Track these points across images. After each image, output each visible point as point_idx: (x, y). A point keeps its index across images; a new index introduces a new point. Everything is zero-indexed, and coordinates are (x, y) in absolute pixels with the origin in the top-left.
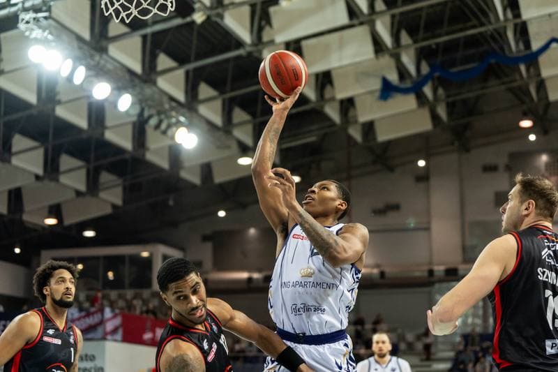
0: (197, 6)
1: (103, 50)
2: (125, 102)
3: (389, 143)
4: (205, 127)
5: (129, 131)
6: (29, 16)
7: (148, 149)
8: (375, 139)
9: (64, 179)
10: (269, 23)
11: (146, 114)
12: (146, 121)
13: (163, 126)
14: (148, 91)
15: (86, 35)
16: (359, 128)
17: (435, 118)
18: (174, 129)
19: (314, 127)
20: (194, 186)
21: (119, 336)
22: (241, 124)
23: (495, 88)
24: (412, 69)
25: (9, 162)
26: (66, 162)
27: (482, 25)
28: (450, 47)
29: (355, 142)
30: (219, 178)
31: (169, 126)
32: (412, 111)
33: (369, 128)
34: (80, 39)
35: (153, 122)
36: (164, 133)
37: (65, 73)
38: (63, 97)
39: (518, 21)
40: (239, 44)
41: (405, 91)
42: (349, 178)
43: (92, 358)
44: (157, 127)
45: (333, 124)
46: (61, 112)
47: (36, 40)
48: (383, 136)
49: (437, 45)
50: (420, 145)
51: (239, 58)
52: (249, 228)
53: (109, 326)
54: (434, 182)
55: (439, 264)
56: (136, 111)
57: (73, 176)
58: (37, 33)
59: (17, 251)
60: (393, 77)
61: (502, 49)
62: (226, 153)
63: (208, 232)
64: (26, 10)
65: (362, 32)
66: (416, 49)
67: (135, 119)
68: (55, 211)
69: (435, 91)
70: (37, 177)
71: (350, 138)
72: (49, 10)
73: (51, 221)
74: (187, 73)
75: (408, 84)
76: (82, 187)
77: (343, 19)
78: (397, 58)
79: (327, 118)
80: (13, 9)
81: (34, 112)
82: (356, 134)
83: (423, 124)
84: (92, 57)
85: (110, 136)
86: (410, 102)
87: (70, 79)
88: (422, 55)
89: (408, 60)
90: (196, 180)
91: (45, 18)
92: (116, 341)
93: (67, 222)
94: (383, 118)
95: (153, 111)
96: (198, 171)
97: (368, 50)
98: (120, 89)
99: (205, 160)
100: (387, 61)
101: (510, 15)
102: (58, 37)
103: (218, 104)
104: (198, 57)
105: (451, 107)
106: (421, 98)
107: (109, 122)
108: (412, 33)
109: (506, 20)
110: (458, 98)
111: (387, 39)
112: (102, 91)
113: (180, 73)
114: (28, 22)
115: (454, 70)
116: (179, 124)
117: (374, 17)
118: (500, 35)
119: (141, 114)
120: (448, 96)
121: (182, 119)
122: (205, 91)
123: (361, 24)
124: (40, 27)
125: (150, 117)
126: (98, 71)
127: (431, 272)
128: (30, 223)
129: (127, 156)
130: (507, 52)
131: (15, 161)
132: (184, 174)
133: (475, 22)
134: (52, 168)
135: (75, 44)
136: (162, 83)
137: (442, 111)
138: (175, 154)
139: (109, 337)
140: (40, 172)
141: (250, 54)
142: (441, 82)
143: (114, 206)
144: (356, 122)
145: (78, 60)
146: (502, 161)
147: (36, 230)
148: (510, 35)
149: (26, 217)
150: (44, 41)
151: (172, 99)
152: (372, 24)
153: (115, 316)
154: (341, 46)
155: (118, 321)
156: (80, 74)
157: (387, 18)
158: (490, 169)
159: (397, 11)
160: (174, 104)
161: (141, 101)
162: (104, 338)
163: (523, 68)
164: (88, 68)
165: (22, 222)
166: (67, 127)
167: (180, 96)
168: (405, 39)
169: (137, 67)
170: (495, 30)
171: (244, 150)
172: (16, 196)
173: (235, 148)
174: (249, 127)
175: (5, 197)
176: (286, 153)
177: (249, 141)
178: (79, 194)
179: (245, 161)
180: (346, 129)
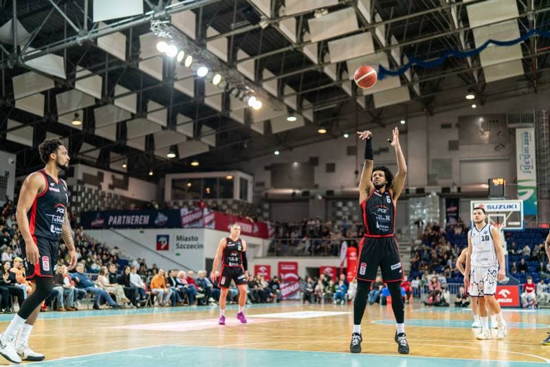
0: (262, 17)
1: (204, 46)
2: (217, 79)
3: (382, 109)
4: (267, 96)
5: (219, 99)
6: (158, 22)
7: (231, 111)
8: (374, 106)
9: (179, 129)
10: (308, 30)
11: (230, 87)
12: (230, 92)
13: (241, 95)
14: (232, 73)
15: (193, 36)
16: (364, 99)
17: (412, 93)
18: (248, 97)
19: (336, 98)
20: (260, 135)
21: (213, 226)
22: (289, 95)
23: (451, 75)
24: (398, 60)
25: (146, 117)
26: (181, 118)
27: (443, 32)
28: (423, 46)
29: (361, 108)
30: (276, 130)
31: (244, 95)
32: (397, 88)
33: (370, 99)
34: (189, 39)
35: (234, 92)
36: (241, 99)
37: (180, 59)
38: (178, 76)
39: (467, 29)
40: (289, 43)
41: (393, 74)
43: (196, 239)
44: (237, 96)
45: (348, 96)
46: (177, 86)
47: (162, 39)
48: (378, 105)
49: (415, 44)
50: (401, 110)
51: (288, 52)
52: (294, 162)
53: (207, 220)
54: (410, 133)
55: (412, 186)
56: (225, 83)
57: (185, 127)
58: (162, 34)
59: (151, 174)
60: (386, 66)
61: (457, 49)
62: (279, 114)
63: (268, 164)
64: (155, 19)
65: (367, 36)
66: (401, 48)
67: (223, 91)
68: (174, 149)
69: (412, 75)
70: (163, 128)
71: (358, 105)
72: (170, 19)
73: (172, 156)
74: (256, 61)
75: (396, 70)
76: (191, 135)
77: (355, 27)
78: (388, 53)
79: (344, 92)
80: (148, 19)
81: (161, 85)
82: (361, 103)
83: (405, 97)
84: (197, 50)
85: (207, 102)
86: (395, 82)
87: (183, 63)
88: (405, 51)
89: (395, 54)
90: (261, 131)
91: (167, 24)
92: (211, 229)
93: (181, 157)
94: (378, 93)
95: (235, 86)
96: (262, 125)
97: (370, 48)
98: (214, 71)
99: (266, 119)
100: (382, 55)
101: (462, 25)
102: (175, 38)
103: (275, 82)
104: (263, 52)
105: (422, 86)
106: (403, 80)
107: (207, 93)
108: (399, 38)
109: (460, 28)
110: (427, 80)
111: (383, 41)
112: (202, 71)
113: (252, 61)
114: (156, 27)
115: (426, 61)
116: (250, 94)
117: (375, 26)
118: (455, 38)
119: (227, 87)
120: (420, 79)
121: (253, 91)
122: (267, 74)
123: (367, 31)
124: (164, 30)
125: (233, 89)
126: (200, 60)
127: (407, 191)
128: (159, 157)
129: (218, 115)
130: (459, 50)
131: (149, 117)
132: (253, 127)
133: (440, 32)
134: (172, 122)
135: (186, 41)
136: (240, 67)
137: (416, 88)
138: (248, 113)
139: (206, 226)
140: (165, 124)
141: (295, 49)
142: (417, 70)
143: (210, 147)
144: (362, 95)
145: (188, 52)
146: (454, 121)
147: (162, 161)
148: (462, 38)
149: (156, 153)
150: (167, 40)
151: (246, 78)
152: (373, 30)
153: (210, 214)
154: (353, 45)
155: (212, 217)
156: (189, 61)
157: (383, 27)
158: (446, 126)
159: (389, 22)
160: (247, 81)
161: (227, 79)
162: (203, 227)
163: (469, 59)
164: (194, 57)
165: (154, 156)
166: (182, 96)
167: (252, 77)
168: (394, 41)
169: (225, 58)
170: (452, 35)
171: (291, 112)
172: (150, 140)
173: (285, 111)
174: (295, 98)
175: (143, 140)
176: (317, 115)
177: (294, 107)
178: (189, 139)
179: (292, 119)
180: (355, 99)
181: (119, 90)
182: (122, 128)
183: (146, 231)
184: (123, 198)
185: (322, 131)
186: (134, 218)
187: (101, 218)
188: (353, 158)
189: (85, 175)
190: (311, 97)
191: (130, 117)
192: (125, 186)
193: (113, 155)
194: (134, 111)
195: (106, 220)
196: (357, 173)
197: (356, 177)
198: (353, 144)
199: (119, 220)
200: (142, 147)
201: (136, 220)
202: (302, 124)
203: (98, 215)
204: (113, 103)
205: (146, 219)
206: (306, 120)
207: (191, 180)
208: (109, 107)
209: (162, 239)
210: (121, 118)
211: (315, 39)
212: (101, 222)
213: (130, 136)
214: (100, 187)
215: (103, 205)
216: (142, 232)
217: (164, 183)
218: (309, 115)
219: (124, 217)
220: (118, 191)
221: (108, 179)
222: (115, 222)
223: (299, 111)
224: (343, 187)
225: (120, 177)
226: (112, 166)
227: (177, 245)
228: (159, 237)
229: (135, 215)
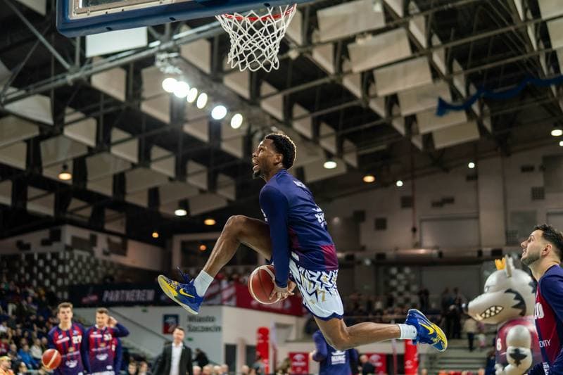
0: (292, 45)
1: (220, 81)
2: (237, 121)
3: (444, 150)
4: (298, 138)
5: (240, 143)
6: (164, 56)
8: (433, 145)
9: (191, 180)
10: (348, 57)
11: (253, 129)
12: (253, 135)
14: (255, 111)
15: (207, 69)
16: (420, 137)
17: (482, 129)
19: (385, 137)
21: (233, 302)
22: (327, 136)
23: (531, 105)
24: (463, 91)
25: (149, 167)
26: (192, 167)
27: (520, 54)
28: (492, 73)
29: (417, 150)
30: (310, 178)
32: (461, 125)
33: (428, 138)
34: (202, 72)
35: (258, 135)
37: (191, 100)
38: (190, 117)
39: (549, 50)
40: (324, 73)
41: (457, 109)
42: (413, 177)
43: (212, 319)
45: (399, 135)
46: (188, 129)
47: (170, 75)
48: (439, 144)
49: (483, 71)
50: (471, 151)
51: (325, 84)
52: (335, 217)
53: (226, 295)
54: (481, 180)
55: (487, 246)
56: (245, 128)
57: (197, 178)
58: (170, 69)
59: (155, 235)
60: (447, 98)
61: (536, 73)
62: (315, 159)
64: (161, 51)
65: (422, 62)
66: (465, 76)
67: (244, 134)
68: (184, 205)
69: (481, 108)
70: (171, 179)
71: (413, 146)
72: (179, 51)
73: (181, 213)
74: (285, 98)
75: (459, 103)
76: (204, 186)
77: (407, 52)
78: (451, 82)
79: (394, 130)
80: (152, 51)
81: (168, 129)
82: (418, 143)
83: (473, 134)
84: (211, 86)
85: (226, 147)
86: (461, 117)
87: (195, 103)
88: (470, 79)
89: (459, 84)
91: (176, 57)
92: (230, 306)
93: (193, 213)
94: (440, 131)
95: (259, 128)
97: (426, 78)
98: (232, 111)
99: (299, 164)
100: (442, 84)
101: (542, 45)
102: (186, 72)
103: (308, 121)
104: (294, 84)
105: (495, 121)
106: (470, 114)
107: (225, 135)
108: (462, 61)
109: (539, 49)
110: (500, 113)
111: (442, 68)
112: (219, 112)
113: (279, 98)
114: (163, 61)
115: (496, 91)
117: (431, 50)
118: (534, 62)
119: (249, 130)
120: (492, 112)
122: (298, 111)
123: (421, 56)
124: (172, 64)
125: (256, 131)
126: (215, 98)
127: (480, 253)
128: (165, 214)
129: (238, 162)
130: (540, 75)
131: (154, 167)
133: (513, 52)
134: (181, 172)
135: (199, 76)
136: (266, 105)
137: (487, 124)
139: (226, 303)
140: (172, 175)
141: (333, 82)
142: (486, 100)
143: (229, 201)
144: (418, 133)
145: (201, 89)
146: (537, 163)
147: (169, 220)
148: (543, 61)
149: (162, 210)
150: (175, 76)
151: (273, 118)
152: (430, 56)
153: (230, 287)
154: (405, 73)
155: (232, 291)
156: (203, 100)
157: (442, 51)
158: (527, 169)
159: (450, 45)
160: (274, 121)
161: (248, 120)
162: (221, 304)
163: (553, 88)
164: (209, 94)
165: (159, 214)
166: (192, 140)
167: (279, 115)
168: (457, 66)
169: (245, 93)
170: (530, 58)
171: (329, 157)
172: (154, 194)
173: (322, 155)
174: (333, 139)
175: (145, 195)
176: (361, 159)
177: (333, 149)
178: (202, 191)
179: (330, 165)
180: (410, 140)
181: (117, 134)
182: (120, 181)
183: (151, 309)
184: (122, 267)
185: (369, 179)
186: (135, 294)
187: (94, 293)
188: (408, 212)
189: (74, 239)
190: (354, 137)
191: (128, 166)
192: (122, 250)
193: (109, 213)
195: (101, 296)
196: (414, 230)
197: (414, 236)
198: (408, 193)
199: (117, 296)
200: (143, 202)
201: (138, 295)
202: (343, 170)
203: (91, 289)
204: (109, 151)
205: (150, 295)
206: (349, 167)
207: (204, 242)
208: (105, 156)
209: (171, 320)
210: (119, 169)
211: (358, 68)
212: (94, 298)
213: (130, 189)
214: (92, 253)
215: (96, 276)
216: (145, 311)
217: (171, 246)
218: (352, 160)
219: (123, 292)
220: (115, 258)
221: (102, 242)
222: (111, 299)
223: (338, 156)
224: (397, 249)
225: (117, 240)
226: (108, 227)
227: (189, 327)
228: (166, 317)
229: (137, 289)
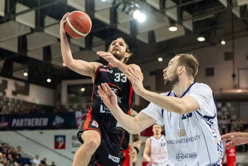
4: (150, 9)
5: (108, 13)
7: (118, 23)
11: (117, 3)
12: (117, 7)
13: (127, 9)
16: (238, 9)
18: (133, 11)
19: (212, 9)
20: (144, 44)
22: (171, 8)
25: (43, 31)
29: (237, 18)
30: (159, 39)
31: (130, 9)
33: (244, 9)
35: (121, 7)
36: (127, 13)
42: (233, 38)
44: (123, 10)
45: (223, 7)
46: (70, 3)
59: (49, 81)
62: (163, 25)
63: (153, 70)
67: (111, 6)
70: (59, 40)
71: (233, 15)
76: (83, 45)
82: (236, 12)
85: (97, 16)
90: (146, 41)
95: (121, 1)
96: (147, 35)
99: (150, 29)
107: (97, 8)
116: (135, 8)
121: (137, 5)
125: (119, 4)
128: (57, 66)
129: (107, 27)
131: (47, 31)
132: (139, 37)
138: (133, 26)
144: (237, 5)
147: (59, 70)
149: (53, 62)
165: (51, 65)
171: (172, 23)
172: (47, 51)
173: (167, 21)
174: (175, 10)
175: (41, 51)
176: (195, 24)
177: (175, 18)
178: (81, 49)
179: (173, 29)
180: (231, 10)
181: (20, 8)
182: (23, 41)
183: (46, 132)
184: (25, 103)
185: (201, 39)
186: (35, 121)
187: (5, 121)
188: (230, 63)
190: (191, 9)
191: (29, 31)
192: (26, 92)
193: (16, 65)
194: (33, 26)
195: (10, 123)
196: (234, 76)
197: (234, 80)
198: (230, 50)
199: (22, 123)
200: (40, 57)
201: (37, 122)
202: (183, 33)
204: (14, 19)
205: (45, 121)
206: (186, 30)
207: (83, 86)
208: (11, 23)
209: (60, 139)
210: (22, 33)
212: (6, 124)
213: (30, 47)
214: (4, 93)
215: (7, 110)
216: (41, 133)
217: (60, 89)
218: (189, 25)
219: (26, 120)
220: (20, 97)
221: (11, 86)
222: (18, 124)
223: (180, 22)
224: (221, 89)
225: (22, 84)
226: (15, 75)
227: (73, 144)
228: (56, 137)
229: (35, 117)
